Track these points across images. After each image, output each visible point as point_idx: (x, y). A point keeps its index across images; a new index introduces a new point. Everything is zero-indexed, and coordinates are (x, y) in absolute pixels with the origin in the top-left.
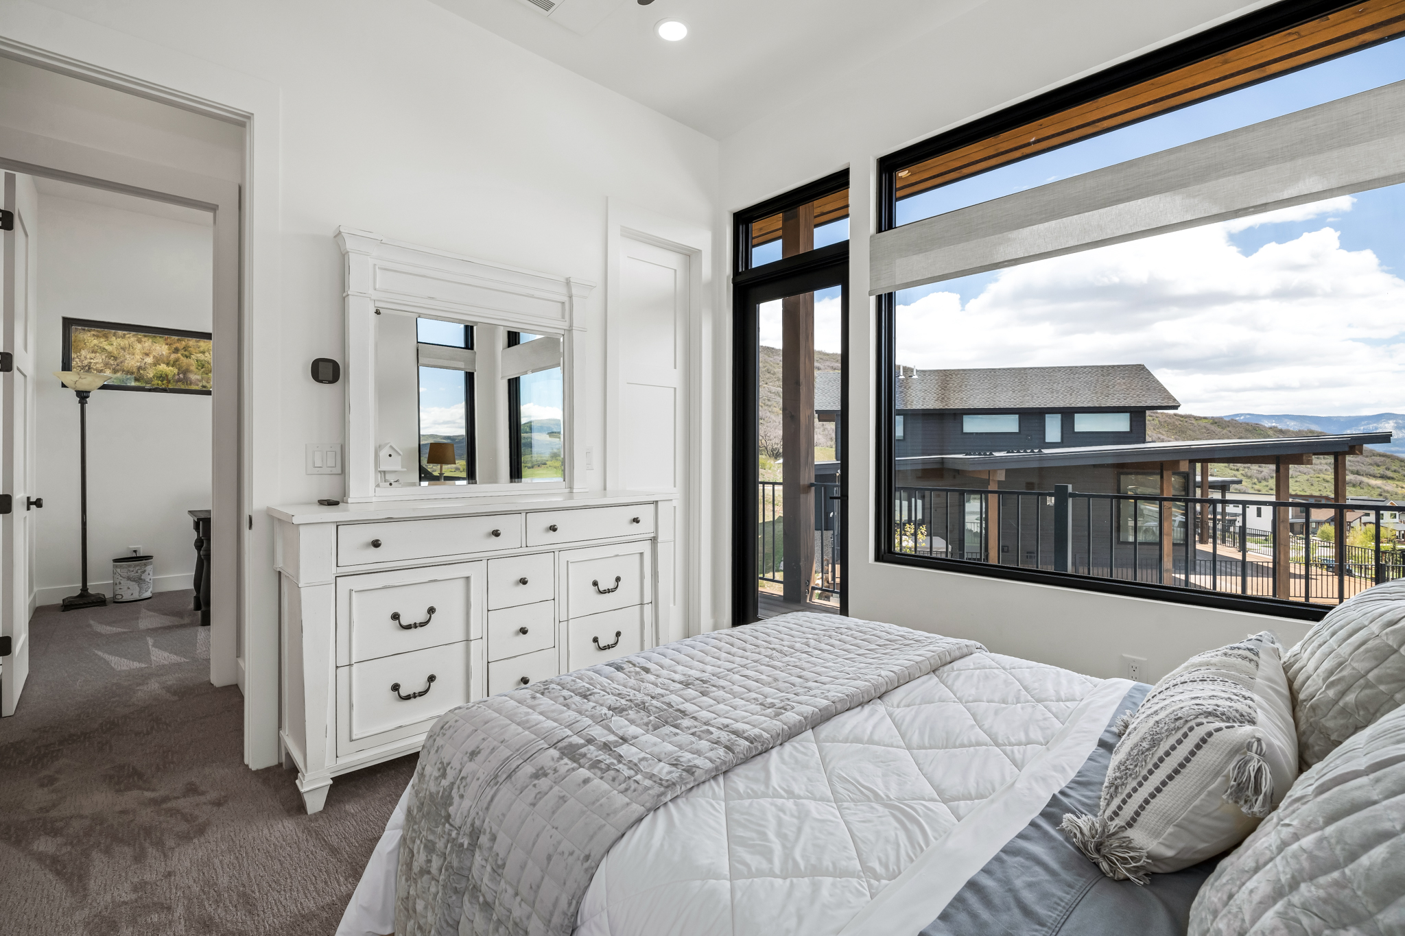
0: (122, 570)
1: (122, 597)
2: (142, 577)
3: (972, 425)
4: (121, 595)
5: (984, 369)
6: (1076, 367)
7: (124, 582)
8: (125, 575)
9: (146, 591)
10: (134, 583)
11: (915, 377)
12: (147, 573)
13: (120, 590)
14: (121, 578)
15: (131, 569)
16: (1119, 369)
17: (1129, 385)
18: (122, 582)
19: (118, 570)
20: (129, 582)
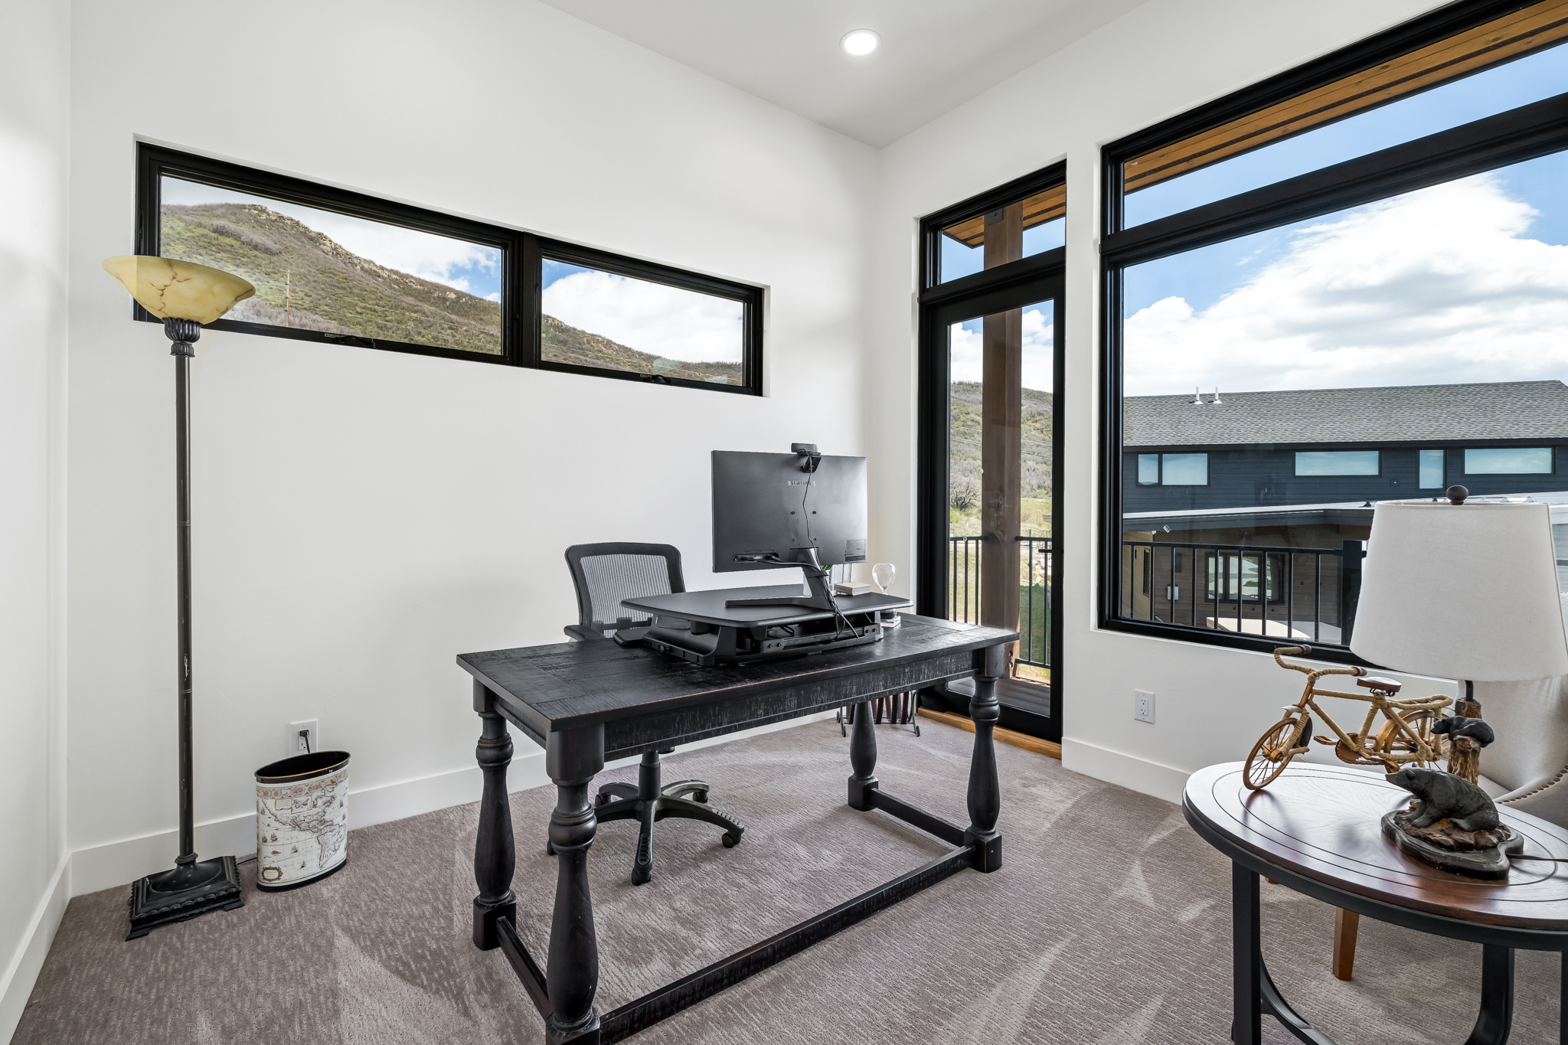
0: (281, 804)
1: (280, 874)
2: (327, 817)
3: (1307, 466)
4: (278, 869)
5: (1316, 391)
6: (1456, 386)
7: (286, 835)
8: (286, 815)
9: (335, 850)
10: (308, 834)
11: (1218, 402)
12: (336, 803)
13: (274, 857)
14: (277, 825)
15: (302, 799)
16: (1523, 388)
17: (1546, 409)
18: (278, 834)
19: (270, 803)
20: (296, 833)
